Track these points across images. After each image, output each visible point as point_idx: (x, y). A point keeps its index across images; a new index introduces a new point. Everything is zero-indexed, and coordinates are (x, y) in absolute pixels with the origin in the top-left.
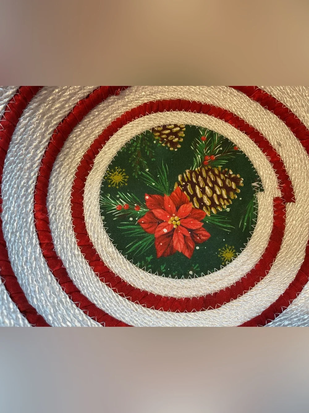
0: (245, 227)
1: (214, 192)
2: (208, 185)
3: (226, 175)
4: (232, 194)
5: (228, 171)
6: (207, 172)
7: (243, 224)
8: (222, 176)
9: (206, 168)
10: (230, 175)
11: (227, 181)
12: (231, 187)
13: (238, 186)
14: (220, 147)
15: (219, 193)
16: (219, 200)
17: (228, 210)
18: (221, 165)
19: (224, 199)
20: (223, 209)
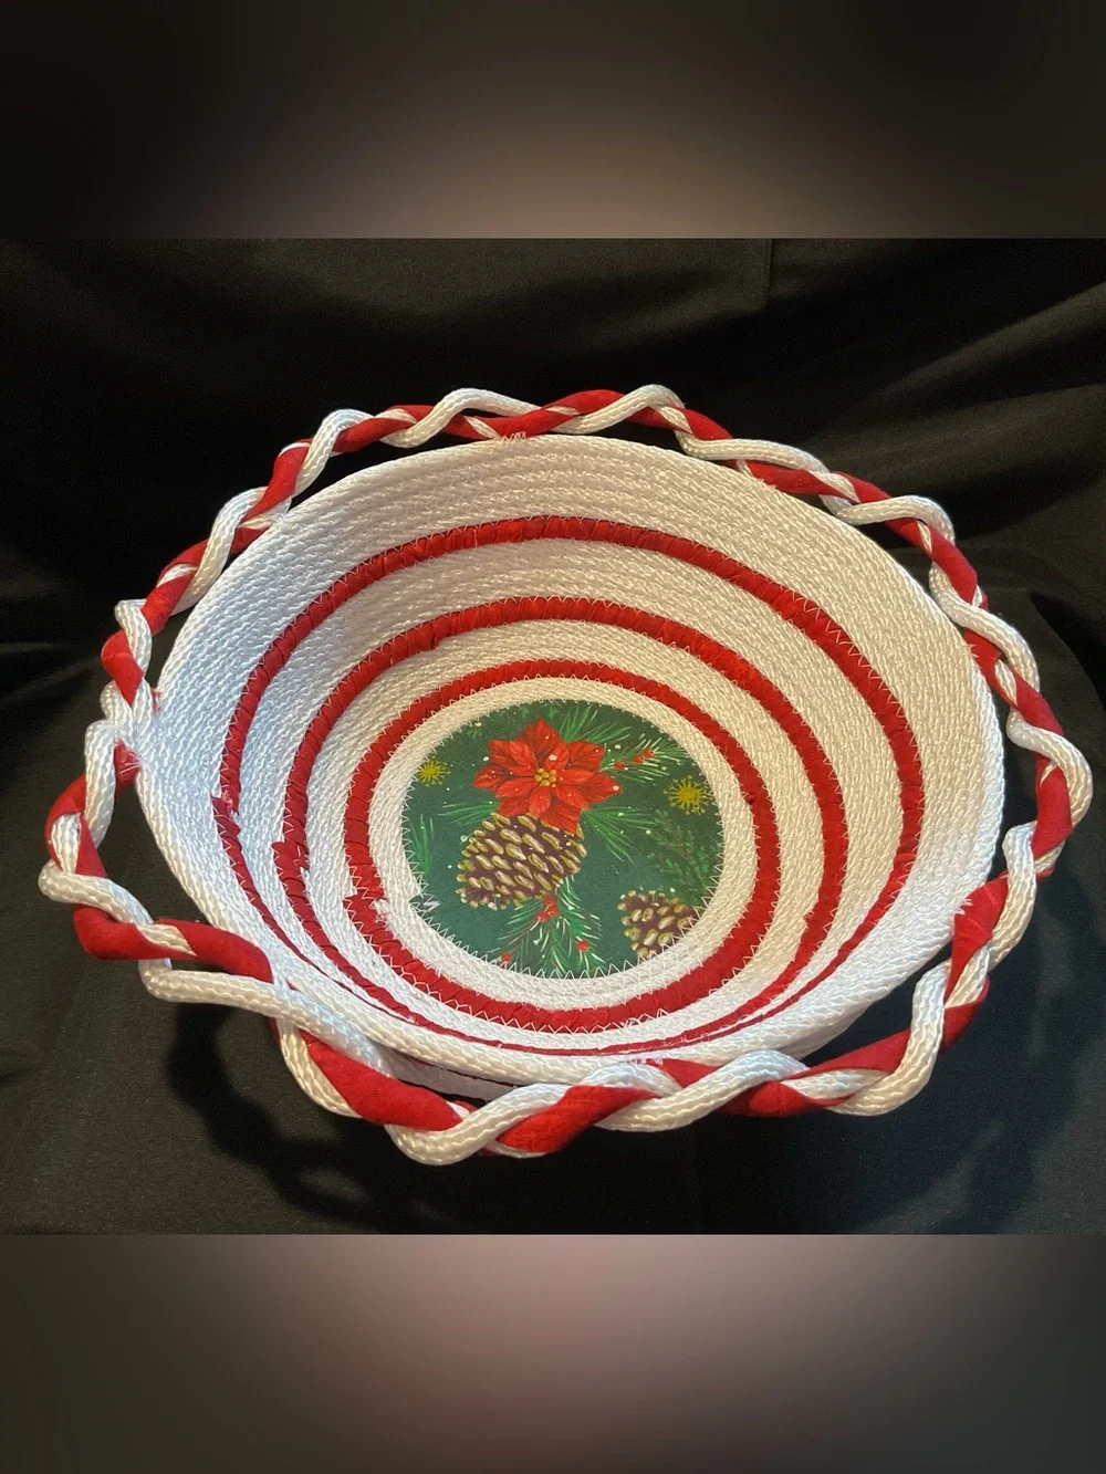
0: (422, 822)
1: (505, 856)
2: (522, 862)
3: (499, 895)
4: (472, 868)
5: (498, 906)
6: (539, 886)
7: (428, 827)
8: (505, 890)
9: (544, 892)
10: (491, 900)
11: (491, 887)
12: (478, 878)
13: (469, 888)
14: (541, 943)
15: (496, 858)
16: (488, 846)
17: (464, 839)
18: (519, 911)
19: (481, 853)
20: (474, 836)
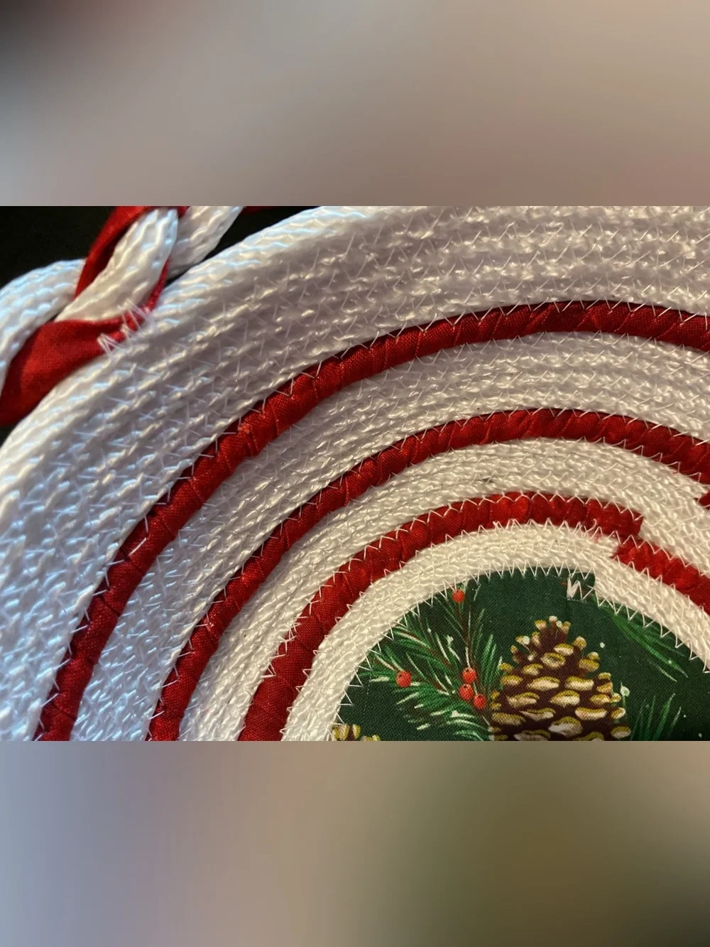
0: (676, 667)
1: (569, 711)
2: (548, 722)
3: (531, 658)
4: (583, 664)
5: (519, 645)
6: (507, 709)
7: (668, 669)
8: (531, 670)
9: (496, 706)
10: (532, 645)
11: (546, 660)
12: (567, 657)
13: (568, 639)
14: (444, 643)
15: (575, 700)
16: (595, 707)
17: (625, 691)
18: (496, 660)
19: (594, 692)
20: (620, 704)
